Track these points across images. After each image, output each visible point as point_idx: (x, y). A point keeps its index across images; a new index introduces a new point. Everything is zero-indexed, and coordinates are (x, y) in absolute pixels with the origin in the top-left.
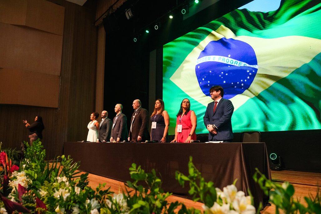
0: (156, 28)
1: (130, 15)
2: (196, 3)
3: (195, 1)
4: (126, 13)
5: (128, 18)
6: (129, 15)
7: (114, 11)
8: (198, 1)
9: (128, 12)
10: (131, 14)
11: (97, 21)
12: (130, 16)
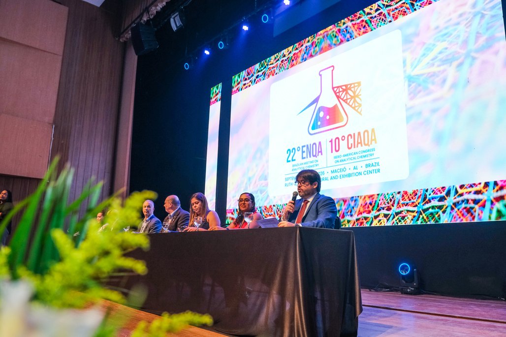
0: (221, 46)
1: (177, 23)
2: (286, 4)
3: (284, 2)
4: (172, 20)
5: (175, 28)
6: (175, 23)
7: (152, 17)
8: (289, 2)
9: (174, 18)
10: (179, 22)
11: (123, 32)
12: (178, 25)
